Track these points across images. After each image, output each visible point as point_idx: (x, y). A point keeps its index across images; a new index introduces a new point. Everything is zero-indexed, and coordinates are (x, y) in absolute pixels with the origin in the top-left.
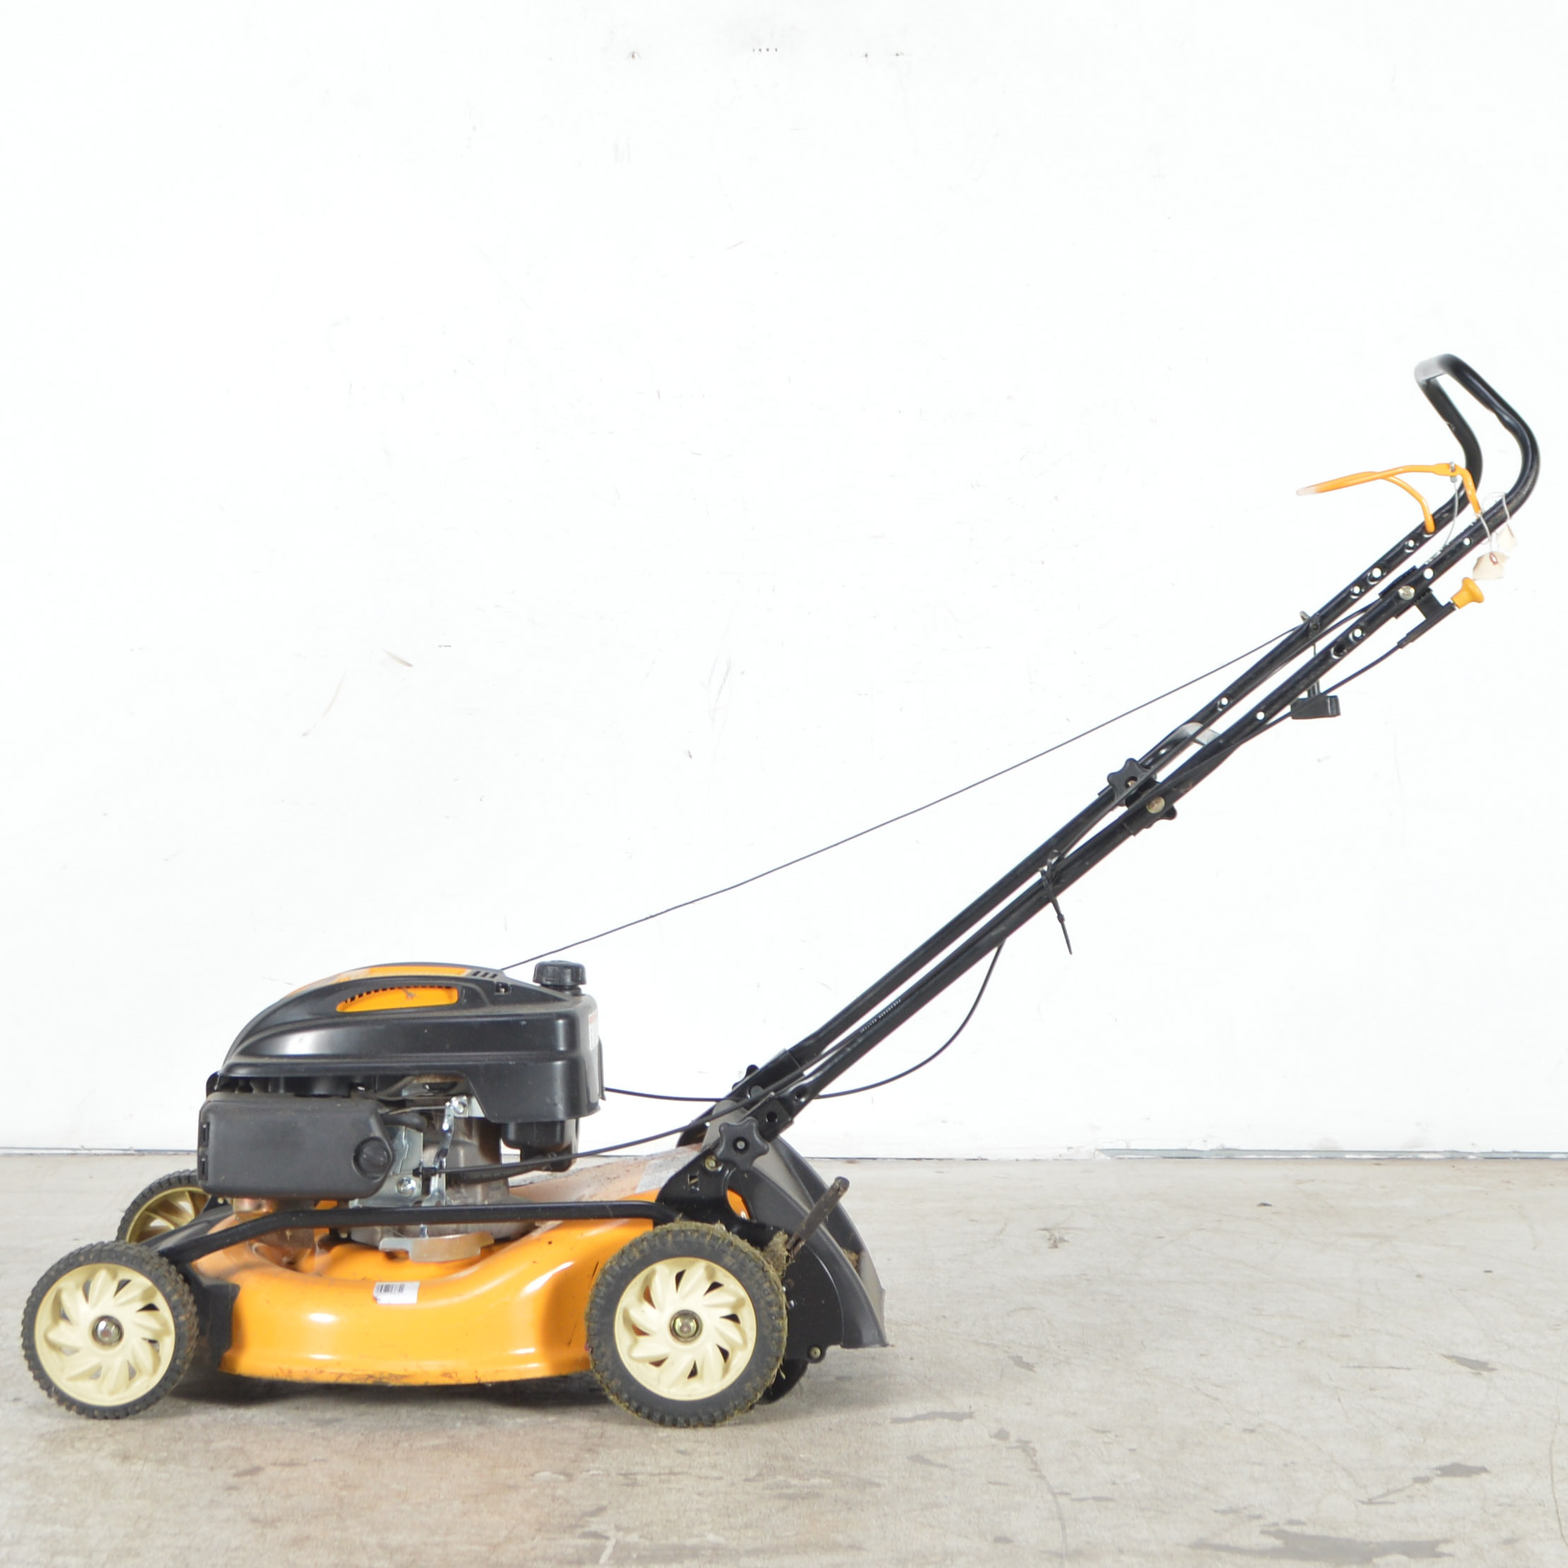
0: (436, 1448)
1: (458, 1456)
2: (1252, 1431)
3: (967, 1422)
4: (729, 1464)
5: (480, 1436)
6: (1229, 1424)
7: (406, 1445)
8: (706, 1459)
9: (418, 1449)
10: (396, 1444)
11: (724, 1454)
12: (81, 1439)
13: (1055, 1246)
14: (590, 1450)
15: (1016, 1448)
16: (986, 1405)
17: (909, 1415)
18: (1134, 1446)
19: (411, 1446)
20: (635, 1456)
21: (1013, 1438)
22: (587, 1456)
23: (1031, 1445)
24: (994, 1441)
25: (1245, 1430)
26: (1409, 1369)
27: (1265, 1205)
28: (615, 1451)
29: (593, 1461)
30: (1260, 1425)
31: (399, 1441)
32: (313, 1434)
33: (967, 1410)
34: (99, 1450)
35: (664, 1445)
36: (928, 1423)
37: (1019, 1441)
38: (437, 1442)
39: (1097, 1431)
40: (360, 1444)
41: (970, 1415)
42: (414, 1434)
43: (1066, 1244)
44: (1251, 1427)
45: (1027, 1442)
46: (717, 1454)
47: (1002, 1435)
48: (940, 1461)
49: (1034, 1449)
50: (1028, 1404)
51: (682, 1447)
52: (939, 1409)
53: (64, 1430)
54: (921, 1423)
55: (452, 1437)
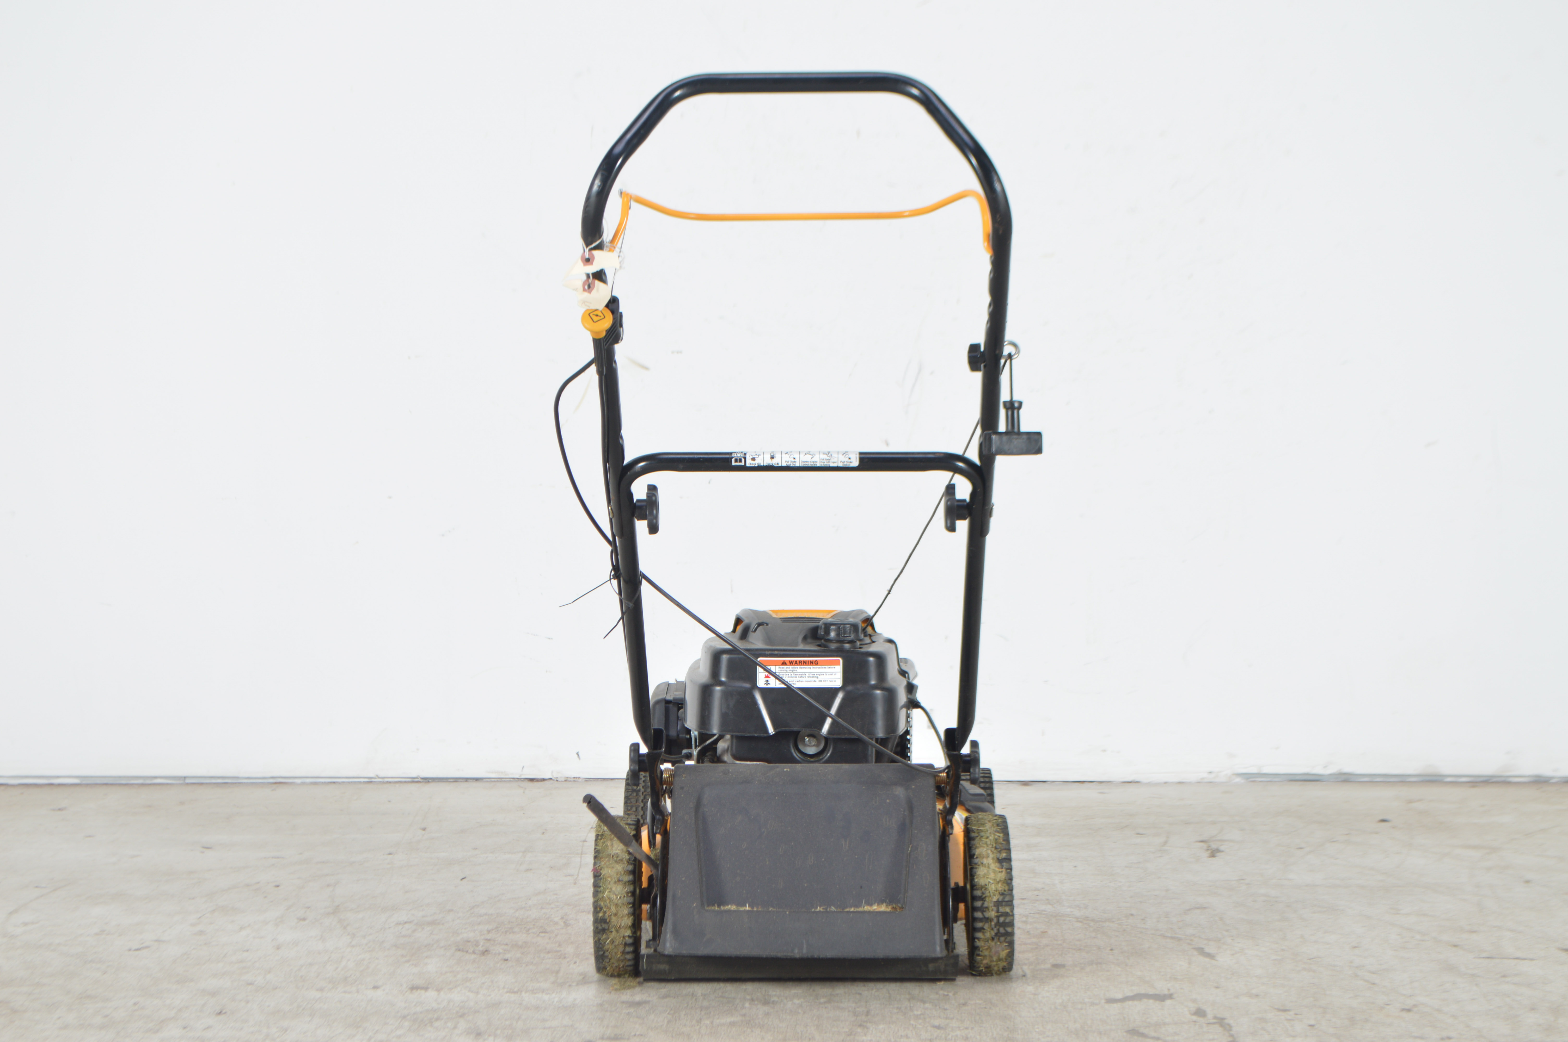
0: (733, 1024)
1: (752, 1031)
2: (1409, 1010)
3: (1168, 1002)
4: (978, 1037)
5: (767, 1014)
6: (1388, 1005)
7: (708, 1022)
8: (958, 1033)
9: (718, 1026)
10: (699, 1021)
11: (972, 1028)
12: (437, 1019)
13: (1213, 855)
14: (860, 1026)
15: (1214, 1023)
16: (1181, 989)
17: (1119, 996)
18: (1312, 1022)
19: (712, 1023)
20: (898, 1030)
21: (1210, 1016)
22: (859, 1030)
23: (1226, 1021)
24: (1194, 1018)
25: (1403, 1010)
26: (1532, 960)
27: (1383, 821)
28: (881, 1026)
29: (865, 1035)
30: (1415, 1006)
31: (701, 1019)
32: (628, 1014)
33: (1166, 992)
34: (455, 1028)
35: (920, 1021)
36: (1136, 1003)
37: (1215, 1018)
38: (732, 1019)
39: (1279, 1010)
40: (669, 1022)
41: (1170, 996)
42: (712, 1013)
43: (1221, 854)
44: (1407, 1007)
45: (1223, 1019)
46: (967, 1028)
47: (1200, 1013)
48: (1153, 1034)
49: (1229, 1025)
50: (1217, 987)
51: (936, 1022)
52: (1143, 992)
53: (421, 1013)
54: (1130, 1003)
55: (744, 1015)
